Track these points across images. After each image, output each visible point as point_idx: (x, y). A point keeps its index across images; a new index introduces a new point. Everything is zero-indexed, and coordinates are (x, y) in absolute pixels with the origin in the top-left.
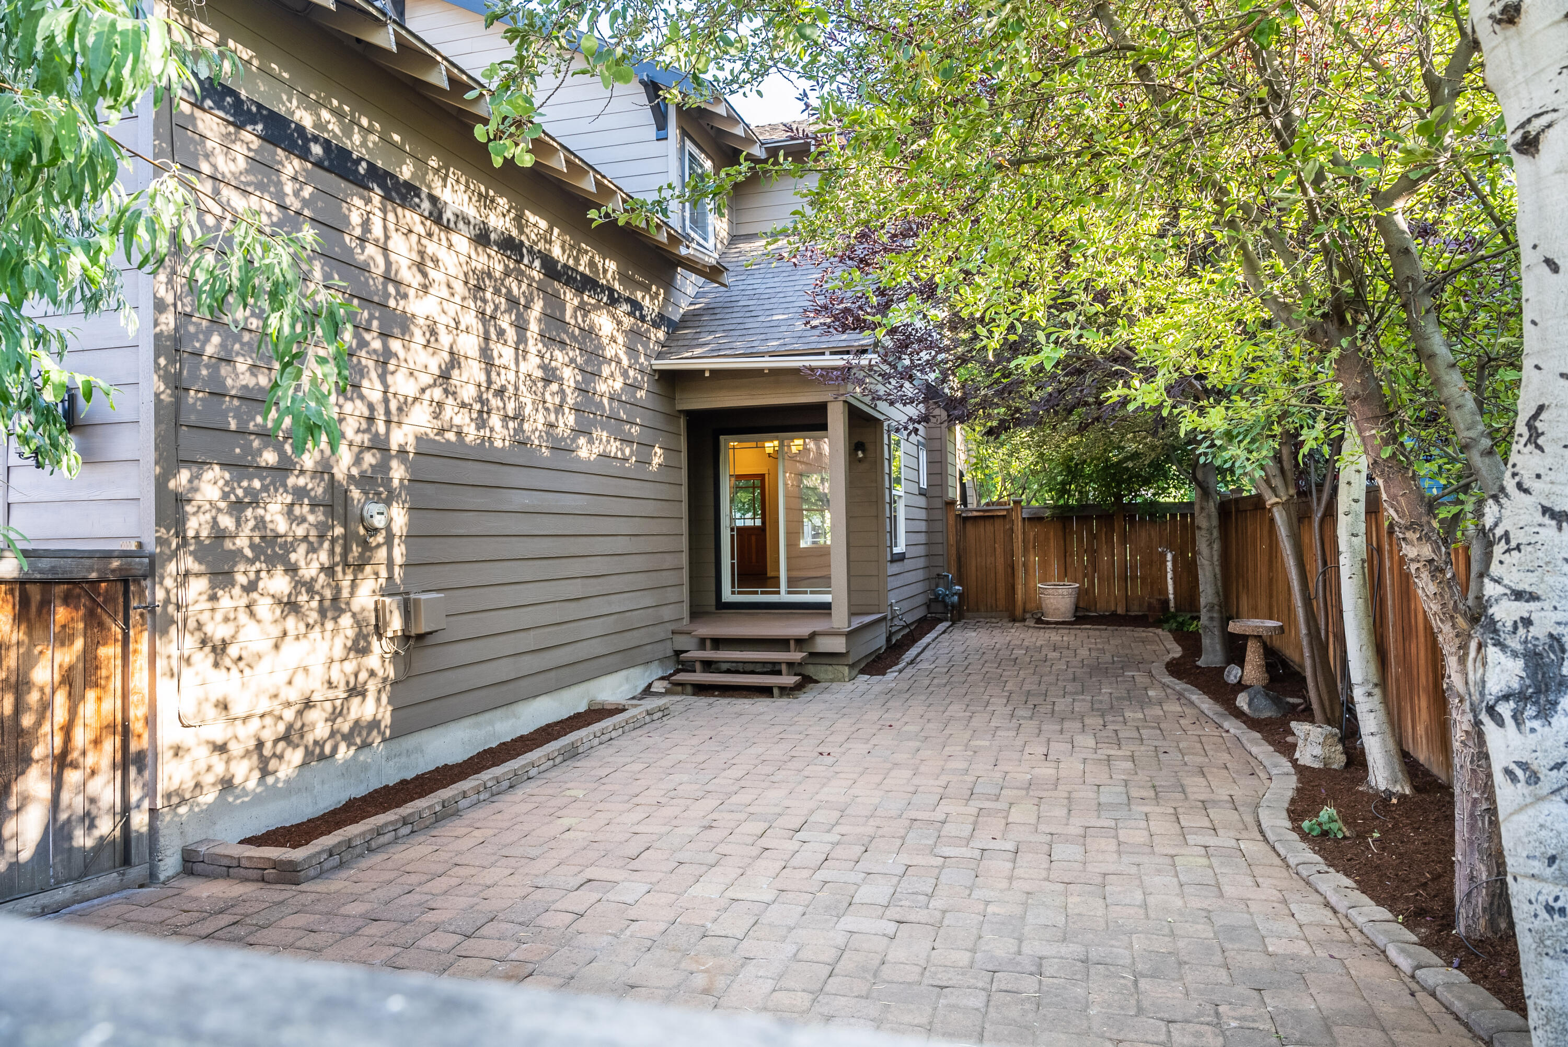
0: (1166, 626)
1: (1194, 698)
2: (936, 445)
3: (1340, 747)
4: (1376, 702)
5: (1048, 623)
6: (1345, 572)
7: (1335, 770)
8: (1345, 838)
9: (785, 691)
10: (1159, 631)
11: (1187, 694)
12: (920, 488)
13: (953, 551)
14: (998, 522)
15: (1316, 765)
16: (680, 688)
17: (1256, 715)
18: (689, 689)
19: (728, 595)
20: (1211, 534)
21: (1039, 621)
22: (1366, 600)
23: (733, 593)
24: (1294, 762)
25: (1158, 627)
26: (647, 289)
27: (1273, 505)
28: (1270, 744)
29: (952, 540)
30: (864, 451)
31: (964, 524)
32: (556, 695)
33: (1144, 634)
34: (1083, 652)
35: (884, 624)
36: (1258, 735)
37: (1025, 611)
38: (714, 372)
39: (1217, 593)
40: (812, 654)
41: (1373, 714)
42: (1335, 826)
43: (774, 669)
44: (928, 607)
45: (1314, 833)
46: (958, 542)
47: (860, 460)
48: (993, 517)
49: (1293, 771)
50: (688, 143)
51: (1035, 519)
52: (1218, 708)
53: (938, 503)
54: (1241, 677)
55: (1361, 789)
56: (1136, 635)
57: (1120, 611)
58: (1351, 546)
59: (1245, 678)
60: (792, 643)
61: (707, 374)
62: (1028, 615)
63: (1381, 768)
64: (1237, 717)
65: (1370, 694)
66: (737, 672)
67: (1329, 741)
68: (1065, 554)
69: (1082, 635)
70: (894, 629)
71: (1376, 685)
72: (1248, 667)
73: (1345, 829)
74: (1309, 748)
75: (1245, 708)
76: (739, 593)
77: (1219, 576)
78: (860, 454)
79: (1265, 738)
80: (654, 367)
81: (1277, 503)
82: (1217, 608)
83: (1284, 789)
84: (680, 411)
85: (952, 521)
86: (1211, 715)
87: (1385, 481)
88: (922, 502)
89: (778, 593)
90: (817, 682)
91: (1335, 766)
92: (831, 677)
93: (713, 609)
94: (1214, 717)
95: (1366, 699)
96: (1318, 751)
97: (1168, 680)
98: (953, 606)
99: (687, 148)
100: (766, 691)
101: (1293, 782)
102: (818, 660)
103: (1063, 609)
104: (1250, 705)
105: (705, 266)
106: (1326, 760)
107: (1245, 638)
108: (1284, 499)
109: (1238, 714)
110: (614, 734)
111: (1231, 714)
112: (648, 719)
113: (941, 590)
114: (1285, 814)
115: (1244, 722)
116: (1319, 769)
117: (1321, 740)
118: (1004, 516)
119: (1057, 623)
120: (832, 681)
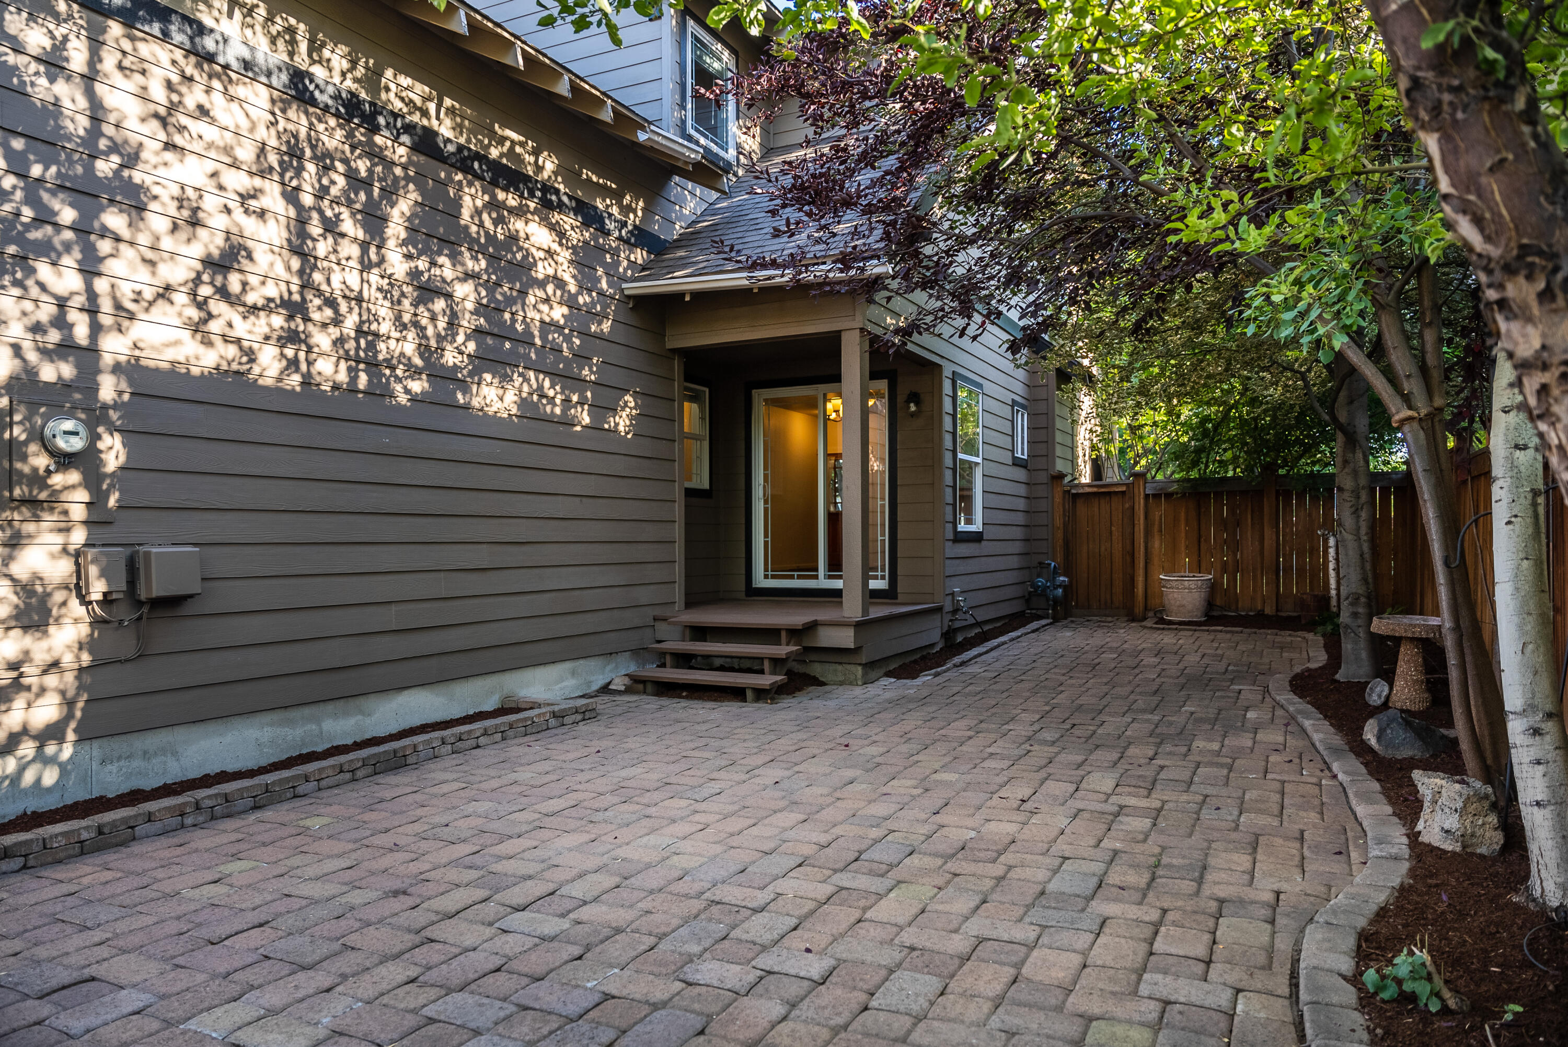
0: (1320, 629)
1: (1307, 724)
2: (1042, 407)
3: (1493, 819)
4: (1547, 746)
5: (1171, 623)
6: (1500, 512)
7: (1482, 856)
8: (1445, 1011)
9: (761, 694)
10: (1310, 636)
11: (1300, 719)
12: (1014, 458)
13: (1060, 534)
14: (1115, 499)
15: (1448, 846)
16: (641, 687)
17: (1389, 754)
18: (649, 687)
19: (761, 580)
20: (1358, 497)
21: (1162, 621)
22: (1538, 563)
23: (766, 577)
24: (1413, 837)
25: (1309, 631)
26: (618, 196)
27: (1403, 422)
28: (1391, 802)
29: (1059, 522)
30: (917, 404)
31: (1074, 502)
32: (442, 688)
33: (1289, 639)
34: (1192, 659)
35: (937, 617)
36: (1376, 786)
37: (1146, 608)
38: (699, 296)
39: (1365, 580)
40: (807, 650)
41: (1541, 769)
42: (1422, 989)
43: (752, 666)
44: (1028, 601)
45: (1385, 995)
46: (1065, 525)
47: (913, 415)
48: (1109, 493)
49: (1406, 852)
50: (691, 23)
51: (1161, 495)
52: (1338, 740)
53: (1043, 477)
54: (1388, 698)
55: (1515, 899)
56: (1278, 639)
57: (1268, 611)
58: (1513, 466)
59: (1394, 698)
60: (783, 634)
61: (687, 298)
62: (1151, 614)
63: (1552, 865)
64: (1358, 755)
65: (1536, 732)
66: (732, 669)
67: (1471, 809)
68: (1198, 541)
69: (1206, 636)
70: (957, 624)
71: (1549, 716)
72: (1399, 683)
73: (1447, 994)
74: (1438, 816)
75: (1373, 742)
76: (773, 577)
77: (1367, 556)
78: (913, 408)
79: (1385, 792)
80: (627, 292)
81: (1410, 419)
82: (1363, 600)
83: (1376, 887)
84: (674, 351)
85: (1058, 499)
86: (1321, 748)
87: (1446, 140)
88: (1020, 474)
89: (816, 577)
90: (823, 684)
91: (1483, 850)
92: (841, 678)
93: (742, 595)
94: (1324, 753)
95: (1528, 740)
96: (1452, 822)
97: (1286, 697)
98: (1056, 601)
99: (689, 30)
100: (737, 694)
101: (1398, 874)
102: (814, 657)
103: (1190, 607)
104: (1379, 738)
105: (686, 163)
106: (1465, 839)
107: (1398, 640)
108: (1423, 412)
109: (1360, 749)
110: (482, 741)
111: (1352, 750)
112: (553, 722)
113: (1041, 581)
114: (1351, 942)
115: (1366, 765)
116: (1454, 853)
117: (1459, 805)
118: (1123, 493)
119: (1181, 623)
120: (841, 683)
